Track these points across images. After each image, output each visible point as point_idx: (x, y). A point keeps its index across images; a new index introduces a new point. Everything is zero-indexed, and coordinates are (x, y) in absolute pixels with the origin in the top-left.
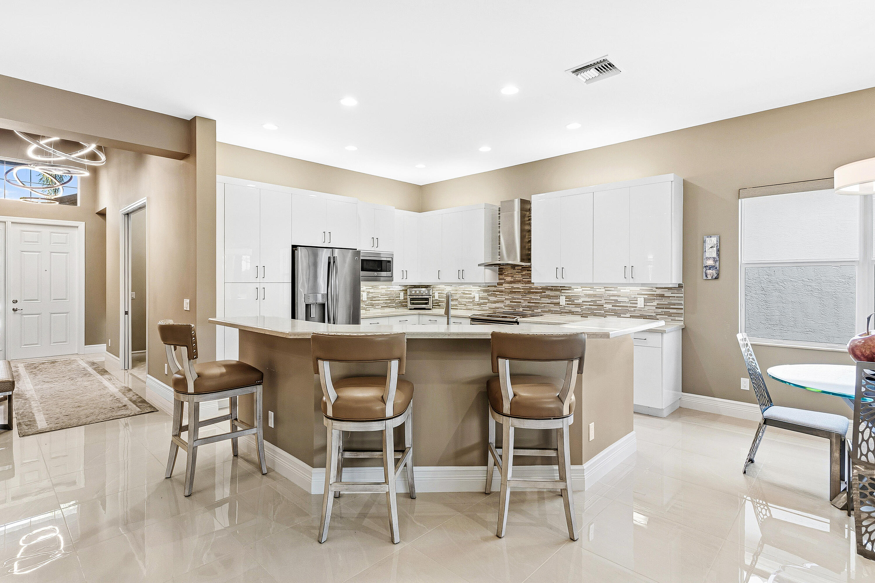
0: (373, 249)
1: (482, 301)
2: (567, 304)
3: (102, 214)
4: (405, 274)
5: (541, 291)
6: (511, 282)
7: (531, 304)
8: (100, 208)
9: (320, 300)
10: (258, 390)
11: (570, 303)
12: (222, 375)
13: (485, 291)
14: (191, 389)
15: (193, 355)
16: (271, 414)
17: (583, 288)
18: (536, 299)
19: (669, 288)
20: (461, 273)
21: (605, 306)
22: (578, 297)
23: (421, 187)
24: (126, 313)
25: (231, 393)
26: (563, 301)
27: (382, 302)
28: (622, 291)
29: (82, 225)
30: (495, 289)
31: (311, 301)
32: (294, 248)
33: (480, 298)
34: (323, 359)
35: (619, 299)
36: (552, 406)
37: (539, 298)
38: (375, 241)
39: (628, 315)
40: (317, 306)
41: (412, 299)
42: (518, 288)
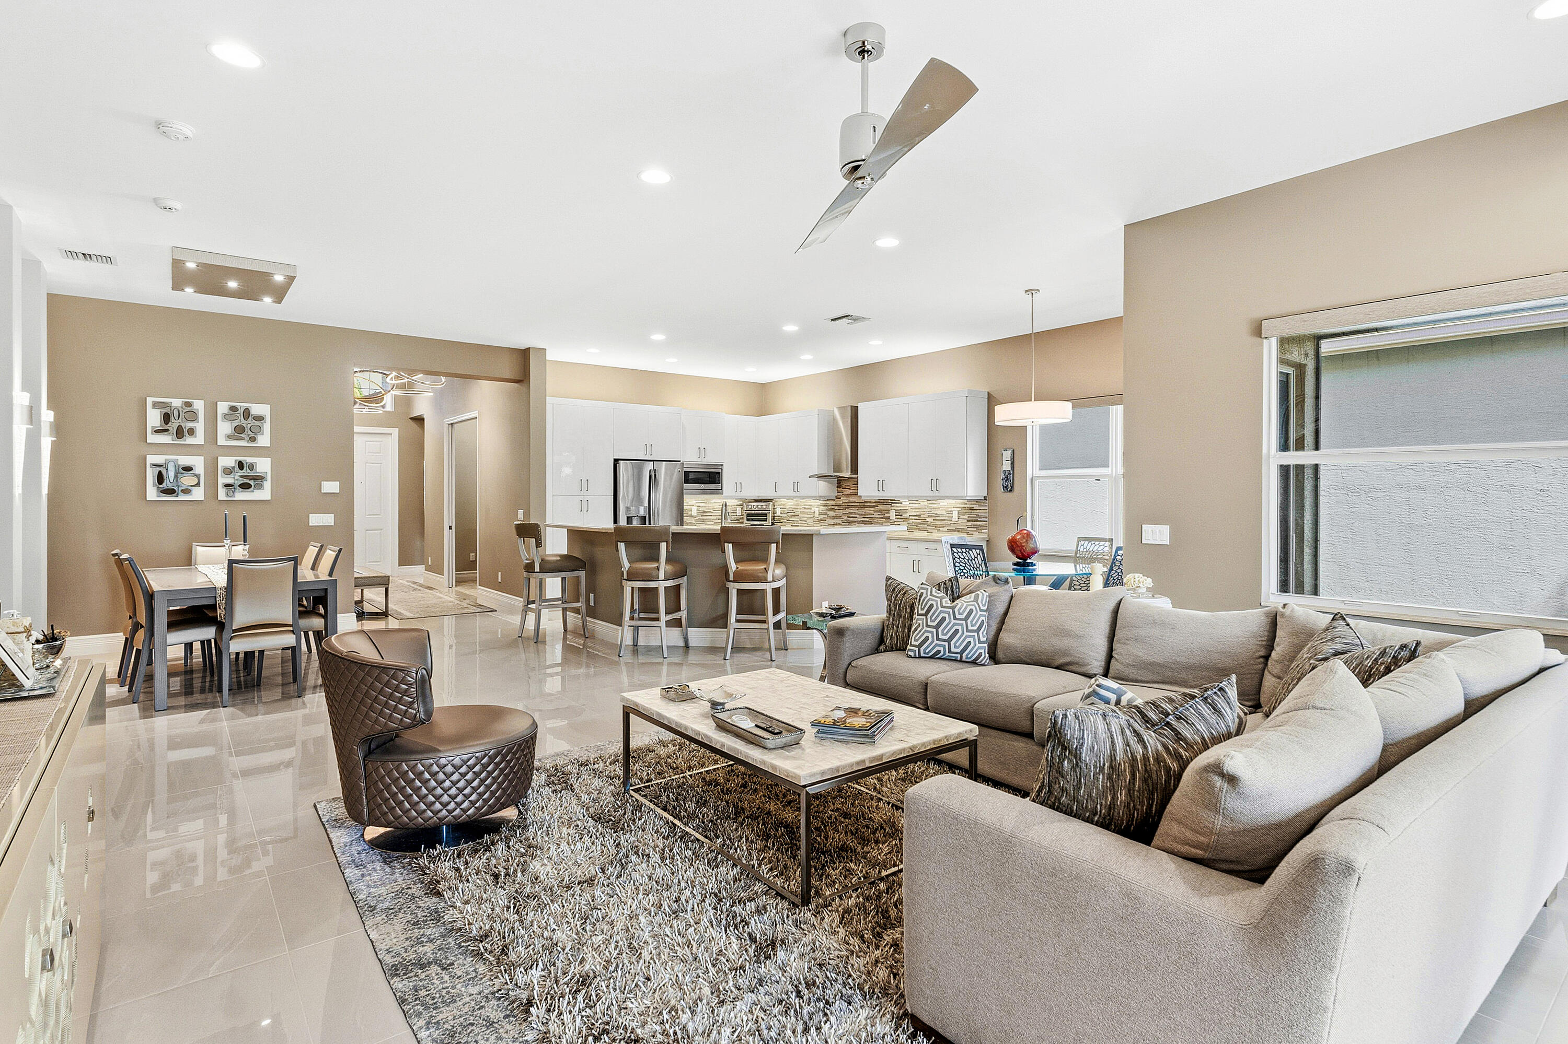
0: (700, 460)
1: (822, 517)
2: (897, 518)
3: (419, 420)
4: (738, 486)
5: (874, 504)
6: (848, 496)
7: (866, 519)
8: (416, 414)
9: (642, 512)
10: (582, 574)
11: (899, 517)
12: (557, 561)
13: (825, 505)
14: (537, 569)
15: (539, 544)
16: (592, 595)
17: (910, 502)
18: (870, 514)
19: (977, 501)
20: (796, 485)
21: (927, 520)
22: (906, 511)
23: (763, 385)
24: (450, 528)
25: (563, 574)
26: (892, 515)
27: (715, 517)
28: (941, 504)
29: (395, 432)
30: (833, 503)
31: (632, 514)
32: (616, 461)
33: (820, 514)
34: (621, 542)
35: (939, 512)
36: (761, 574)
37: (872, 512)
38: (702, 451)
39: (945, 529)
40: (639, 519)
41: (748, 515)
42: (855, 502)
